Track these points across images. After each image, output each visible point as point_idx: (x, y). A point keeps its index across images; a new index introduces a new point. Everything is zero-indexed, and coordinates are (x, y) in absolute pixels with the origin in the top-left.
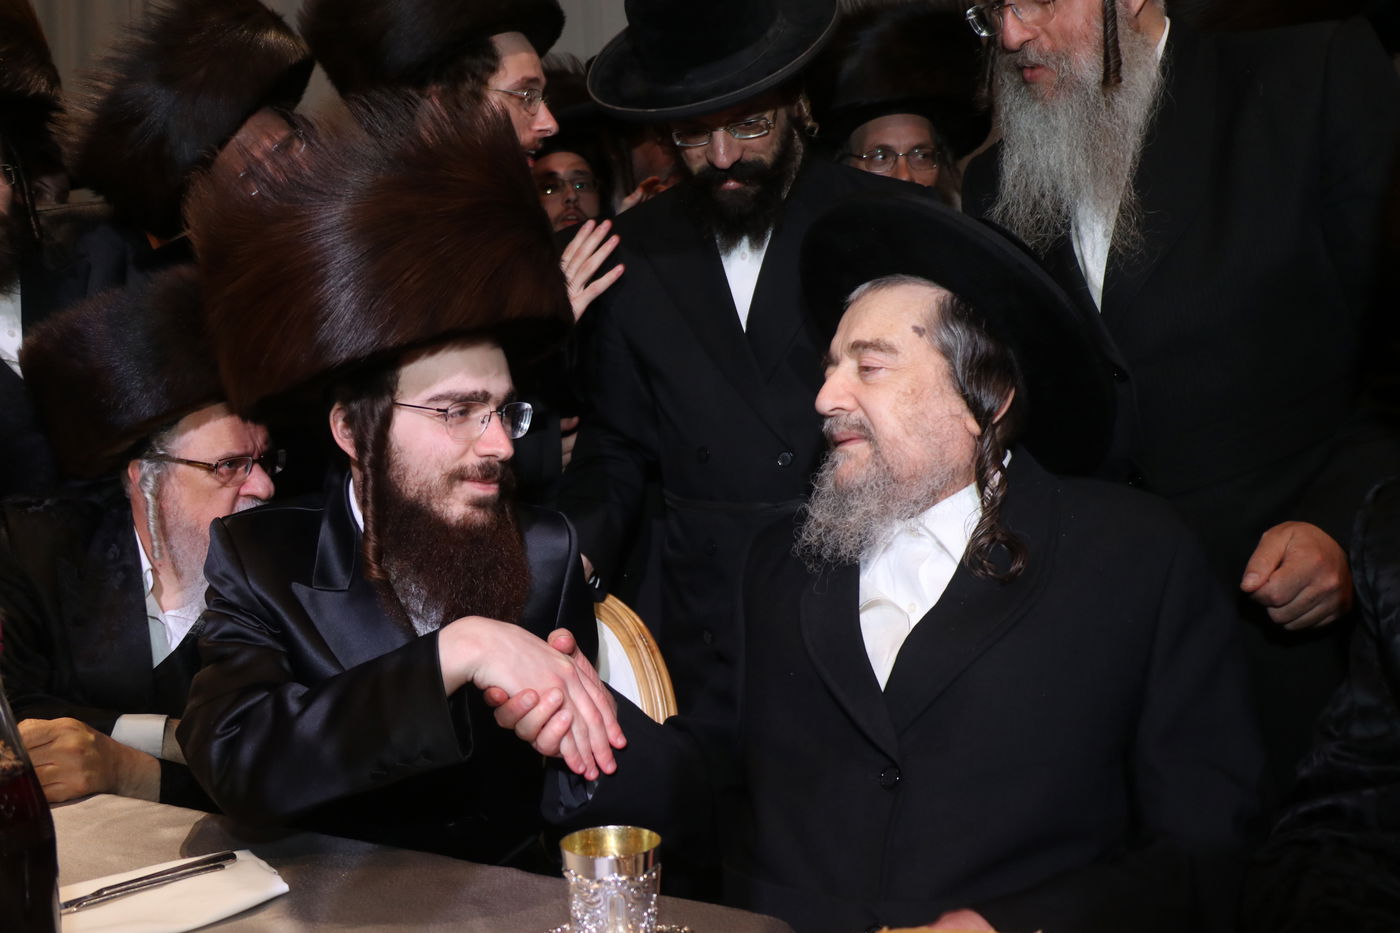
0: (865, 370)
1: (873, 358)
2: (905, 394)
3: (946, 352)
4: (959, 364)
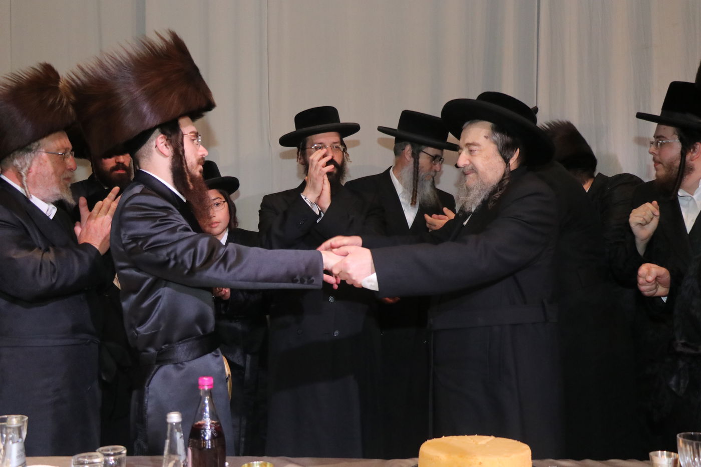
0: (471, 151)
1: (473, 148)
2: (485, 158)
3: (495, 143)
4: (499, 145)
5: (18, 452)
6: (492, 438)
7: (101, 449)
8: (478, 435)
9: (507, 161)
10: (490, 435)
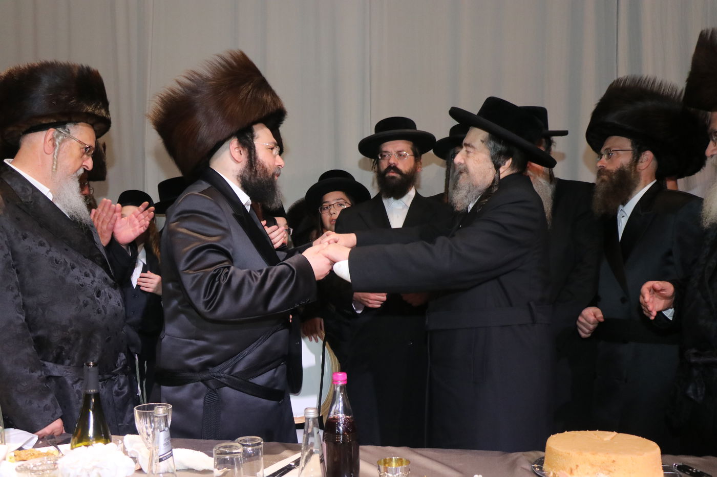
0: (468, 152)
5: (165, 440)
6: (615, 433)
7: (240, 438)
8: (599, 430)
9: (497, 167)
10: (612, 431)
